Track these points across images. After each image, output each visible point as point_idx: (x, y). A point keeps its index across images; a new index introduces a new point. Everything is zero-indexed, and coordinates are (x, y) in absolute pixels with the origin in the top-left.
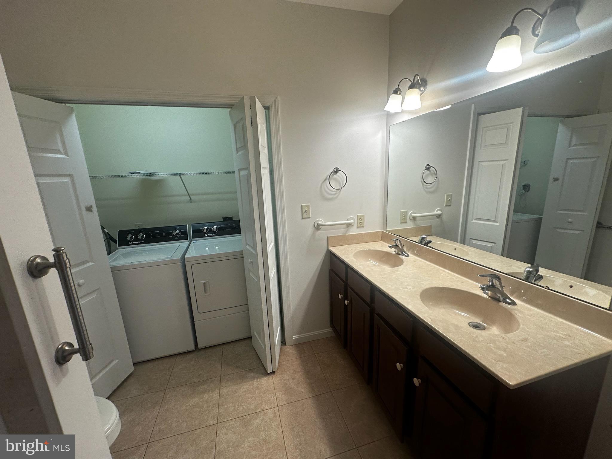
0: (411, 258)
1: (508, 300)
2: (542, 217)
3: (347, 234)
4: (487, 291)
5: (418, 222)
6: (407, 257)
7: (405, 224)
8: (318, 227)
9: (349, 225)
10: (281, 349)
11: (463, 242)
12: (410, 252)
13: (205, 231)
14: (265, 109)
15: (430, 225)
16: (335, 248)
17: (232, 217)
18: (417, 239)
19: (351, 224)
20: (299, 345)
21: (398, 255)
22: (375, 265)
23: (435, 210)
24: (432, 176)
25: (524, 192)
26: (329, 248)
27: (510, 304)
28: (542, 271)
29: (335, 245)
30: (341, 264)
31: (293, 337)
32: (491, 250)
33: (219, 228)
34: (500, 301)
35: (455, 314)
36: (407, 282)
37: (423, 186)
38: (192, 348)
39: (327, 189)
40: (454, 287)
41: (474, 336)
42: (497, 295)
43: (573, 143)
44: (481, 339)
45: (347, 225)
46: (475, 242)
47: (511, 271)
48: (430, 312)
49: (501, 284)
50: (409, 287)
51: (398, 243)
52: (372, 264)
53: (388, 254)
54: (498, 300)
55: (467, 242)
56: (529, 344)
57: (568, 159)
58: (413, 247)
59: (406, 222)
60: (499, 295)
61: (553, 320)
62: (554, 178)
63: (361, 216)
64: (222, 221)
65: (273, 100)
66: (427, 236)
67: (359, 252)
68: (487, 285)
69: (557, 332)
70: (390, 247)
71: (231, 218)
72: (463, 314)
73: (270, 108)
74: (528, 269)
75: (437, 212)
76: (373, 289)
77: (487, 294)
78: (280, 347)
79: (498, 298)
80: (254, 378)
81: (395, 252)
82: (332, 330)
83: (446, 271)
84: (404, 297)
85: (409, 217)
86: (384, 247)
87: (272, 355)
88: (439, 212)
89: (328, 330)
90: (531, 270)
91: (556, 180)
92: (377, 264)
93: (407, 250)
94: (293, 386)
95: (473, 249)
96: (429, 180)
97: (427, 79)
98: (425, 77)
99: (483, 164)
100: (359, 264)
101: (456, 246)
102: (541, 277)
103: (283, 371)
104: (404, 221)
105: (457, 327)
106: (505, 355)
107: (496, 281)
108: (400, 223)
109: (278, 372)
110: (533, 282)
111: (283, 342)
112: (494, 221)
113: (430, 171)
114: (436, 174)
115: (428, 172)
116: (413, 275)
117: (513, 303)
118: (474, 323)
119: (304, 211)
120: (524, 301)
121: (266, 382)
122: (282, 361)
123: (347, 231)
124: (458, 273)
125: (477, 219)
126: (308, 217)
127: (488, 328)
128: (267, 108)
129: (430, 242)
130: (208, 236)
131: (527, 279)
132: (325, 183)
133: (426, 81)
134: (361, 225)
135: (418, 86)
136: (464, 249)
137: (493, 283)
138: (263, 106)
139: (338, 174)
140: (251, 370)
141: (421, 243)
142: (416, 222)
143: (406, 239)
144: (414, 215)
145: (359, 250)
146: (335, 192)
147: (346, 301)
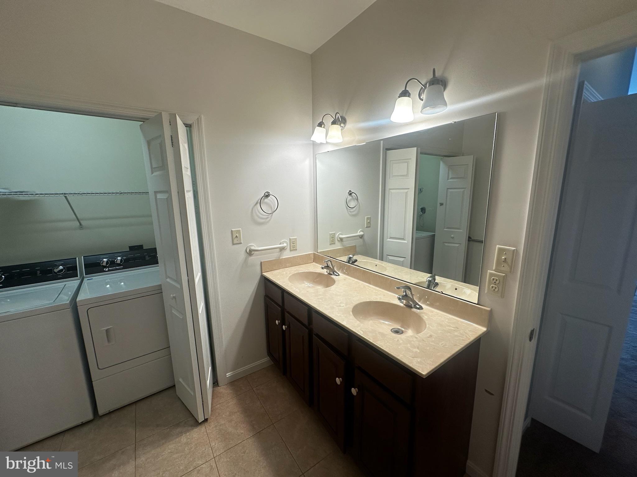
0: (342, 277)
1: (417, 306)
2: (435, 234)
3: (281, 258)
4: (402, 301)
5: (344, 243)
6: (338, 276)
7: (333, 245)
8: (250, 253)
9: (282, 249)
10: (213, 391)
11: (382, 259)
12: (340, 271)
13: (104, 264)
14: (186, 127)
15: (355, 245)
16: (269, 273)
17: (142, 245)
18: (345, 259)
19: (284, 248)
20: (233, 383)
21: (330, 275)
22: (309, 287)
23: (358, 231)
24: (354, 200)
25: (422, 214)
26: (263, 273)
27: (419, 309)
28: (438, 279)
29: (268, 270)
30: (276, 289)
31: (227, 374)
32: (402, 264)
33: (125, 260)
34: (412, 308)
35: (381, 323)
36: (340, 300)
37: (347, 210)
38: (90, 416)
39: (258, 214)
40: (378, 300)
41: (396, 340)
42: (410, 303)
43: (450, 177)
44: (401, 342)
45: (280, 249)
46: (390, 258)
47: (418, 281)
48: (362, 325)
49: (411, 293)
50: (342, 305)
51: (329, 264)
52: (307, 286)
53: (320, 275)
54: (410, 307)
55: (384, 258)
56: (433, 339)
57: (448, 189)
58: (342, 267)
59: (335, 243)
60: (411, 303)
61: (447, 317)
62: (440, 203)
63: (292, 239)
64: (129, 250)
65: (197, 118)
66: (353, 256)
67: (294, 275)
68: (402, 295)
69: (450, 327)
70: (323, 268)
71: (141, 247)
72: (387, 323)
73: (193, 126)
74: (429, 279)
75: (360, 233)
76: (310, 310)
77: (402, 303)
78: (212, 390)
79: (410, 305)
80: (181, 433)
81: (327, 272)
82: (270, 359)
83: (371, 286)
84: (339, 315)
85: (337, 239)
86: (317, 268)
87: (204, 400)
88: (362, 233)
89: (265, 360)
90: (430, 279)
91: (441, 204)
92: (311, 285)
93: (337, 270)
94: (230, 429)
95: (390, 264)
96: (352, 204)
97: (346, 118)
98: (344, 115)
99: (392, 191)
100: (295, 288)
101: (377, 263)
102: (437, 284)
103: (217, 416)
104: (332, 242)
105: (383, 335)
106: (419, 351)
107: (408, 291)
108: (330, 244)
109: (211, 419)
110: (432, 289)
111: (215, 383)
112: (403, 239)
113: (352, 196)
114: (357, 200)
115: (351, 197)
116: (345, 293)
117: (421, 308)
118: (395, 329)
119: (234, 236)
120: (428, 305)
121: (196, 434)
122: (215, 405)
123: (281, 254)
124: (380, 287)
125: (391, 238)
126: (240, 242)
127: (406, 331)
128: (188, 126)
129: (356, 261)
130: (109, 271)
131: (428, 287)
132: (256, 207)
133: (345, 119)
134: (293, 248)
135: (339, 123)
136: (383, 265)
137: (406, 293)
138: (184, 124)
139: (269, 198)
140: (178, 425)
141: (349, 262)
142: (343, 243)
143: (336, 259)
144: (341, 236)
145: (293, 273)
146: (267, 217)
147: (284, 326)
